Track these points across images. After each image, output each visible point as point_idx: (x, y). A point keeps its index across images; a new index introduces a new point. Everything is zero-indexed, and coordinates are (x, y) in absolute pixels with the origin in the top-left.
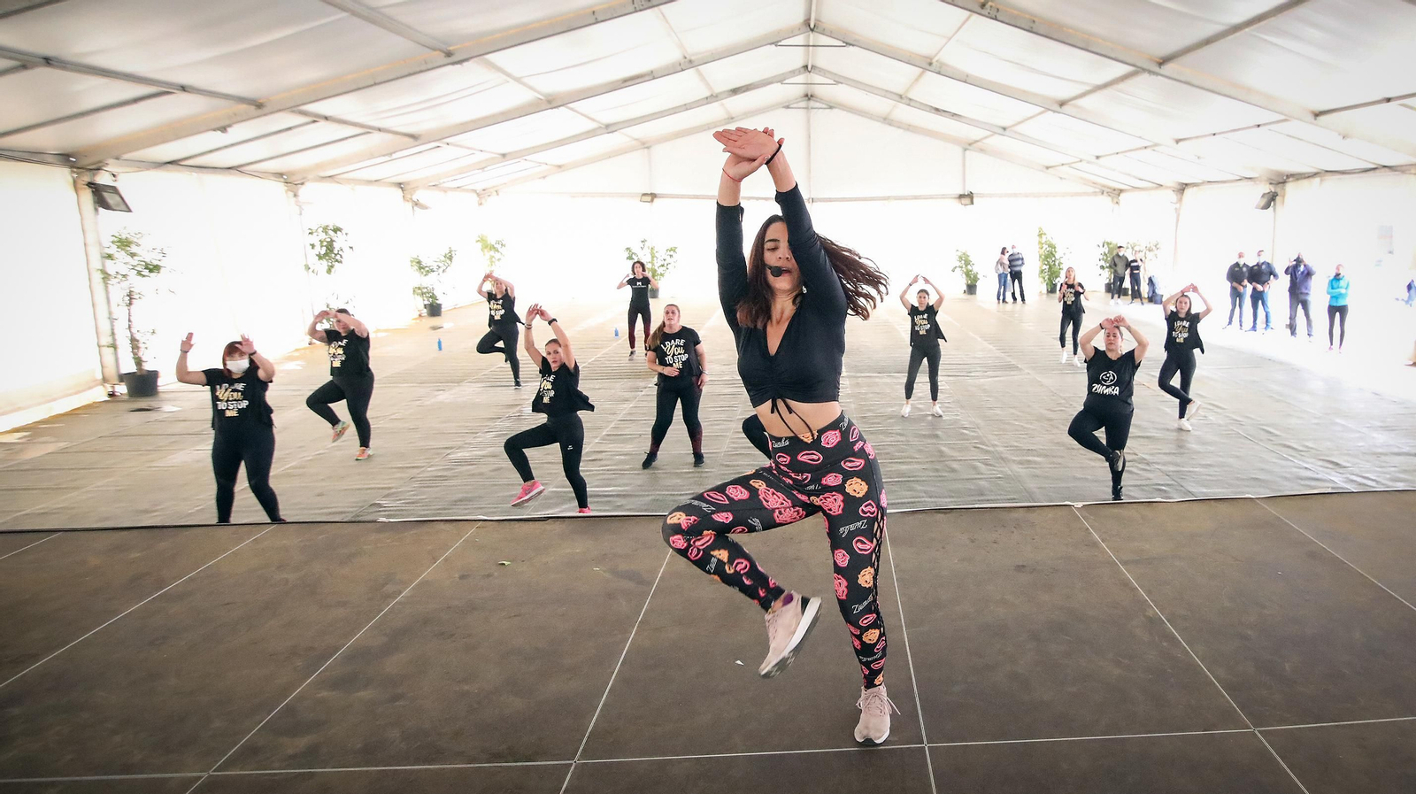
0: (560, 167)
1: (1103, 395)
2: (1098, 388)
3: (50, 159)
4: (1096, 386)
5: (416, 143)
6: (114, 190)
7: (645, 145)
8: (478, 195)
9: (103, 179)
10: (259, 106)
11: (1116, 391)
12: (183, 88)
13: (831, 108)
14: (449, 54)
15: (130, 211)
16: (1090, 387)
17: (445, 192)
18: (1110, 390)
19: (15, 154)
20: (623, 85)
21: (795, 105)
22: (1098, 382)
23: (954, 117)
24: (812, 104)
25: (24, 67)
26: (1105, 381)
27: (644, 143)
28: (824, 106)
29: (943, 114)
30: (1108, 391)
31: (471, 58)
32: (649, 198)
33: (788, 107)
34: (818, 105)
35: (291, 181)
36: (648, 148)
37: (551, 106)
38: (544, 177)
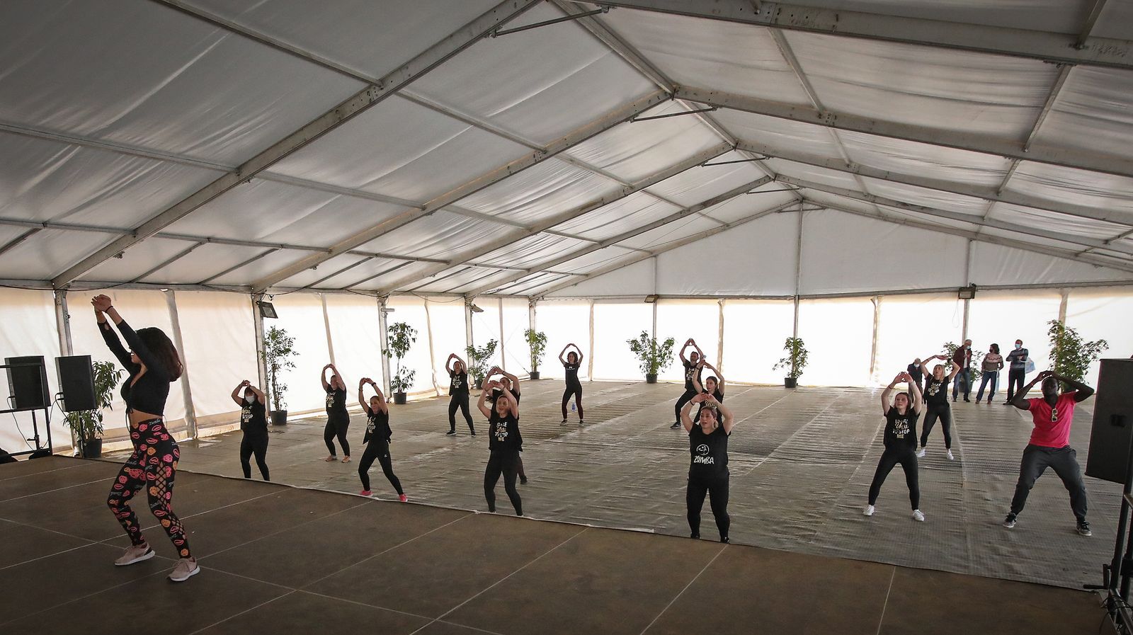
0: (587, 275)
1: (702, 464)
2: (699, 459)
3: (241, 289)
4: (697, 457)
5: (448, 266)
6: (271, 306)
7: (653, 254)
8: (530, 299)
9: (266, 299)
10: (330, 251)
11: (712, 461)
12: (282, 246)
13: (823, 208)
14: (424, 208)
15: (276, 317)
16: (693, 458)
17: (501, 298)
18: (706, 459)
19: (225, 287)
20: (581, 212)
21: (787, 209)
22: (699, 454)
23: (924, 210)
24: (806, 206)
25: (201, 243)
26: (702, 452)
27: (651, 253)
28: (817, 207)
29: (911, 208)
30: (705, 461)
31: (436, 210)
32: (652, 299)
33: (780, 211)
34: (811, 206)
35: (381, 295)
36: (655, 256)
37: (531, 233)
38: (576, 284)
